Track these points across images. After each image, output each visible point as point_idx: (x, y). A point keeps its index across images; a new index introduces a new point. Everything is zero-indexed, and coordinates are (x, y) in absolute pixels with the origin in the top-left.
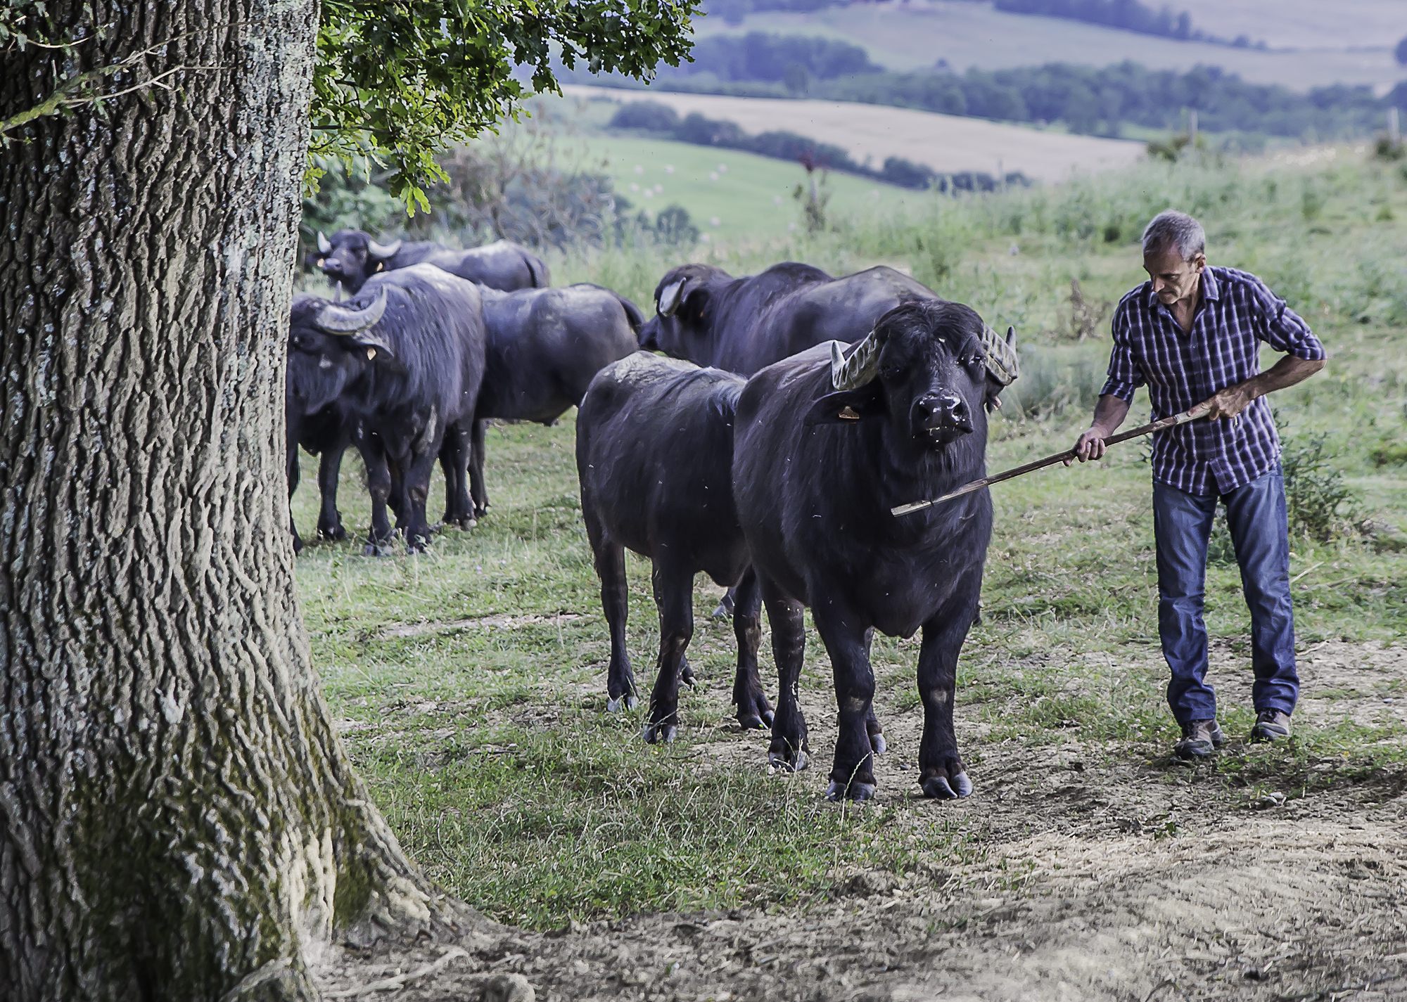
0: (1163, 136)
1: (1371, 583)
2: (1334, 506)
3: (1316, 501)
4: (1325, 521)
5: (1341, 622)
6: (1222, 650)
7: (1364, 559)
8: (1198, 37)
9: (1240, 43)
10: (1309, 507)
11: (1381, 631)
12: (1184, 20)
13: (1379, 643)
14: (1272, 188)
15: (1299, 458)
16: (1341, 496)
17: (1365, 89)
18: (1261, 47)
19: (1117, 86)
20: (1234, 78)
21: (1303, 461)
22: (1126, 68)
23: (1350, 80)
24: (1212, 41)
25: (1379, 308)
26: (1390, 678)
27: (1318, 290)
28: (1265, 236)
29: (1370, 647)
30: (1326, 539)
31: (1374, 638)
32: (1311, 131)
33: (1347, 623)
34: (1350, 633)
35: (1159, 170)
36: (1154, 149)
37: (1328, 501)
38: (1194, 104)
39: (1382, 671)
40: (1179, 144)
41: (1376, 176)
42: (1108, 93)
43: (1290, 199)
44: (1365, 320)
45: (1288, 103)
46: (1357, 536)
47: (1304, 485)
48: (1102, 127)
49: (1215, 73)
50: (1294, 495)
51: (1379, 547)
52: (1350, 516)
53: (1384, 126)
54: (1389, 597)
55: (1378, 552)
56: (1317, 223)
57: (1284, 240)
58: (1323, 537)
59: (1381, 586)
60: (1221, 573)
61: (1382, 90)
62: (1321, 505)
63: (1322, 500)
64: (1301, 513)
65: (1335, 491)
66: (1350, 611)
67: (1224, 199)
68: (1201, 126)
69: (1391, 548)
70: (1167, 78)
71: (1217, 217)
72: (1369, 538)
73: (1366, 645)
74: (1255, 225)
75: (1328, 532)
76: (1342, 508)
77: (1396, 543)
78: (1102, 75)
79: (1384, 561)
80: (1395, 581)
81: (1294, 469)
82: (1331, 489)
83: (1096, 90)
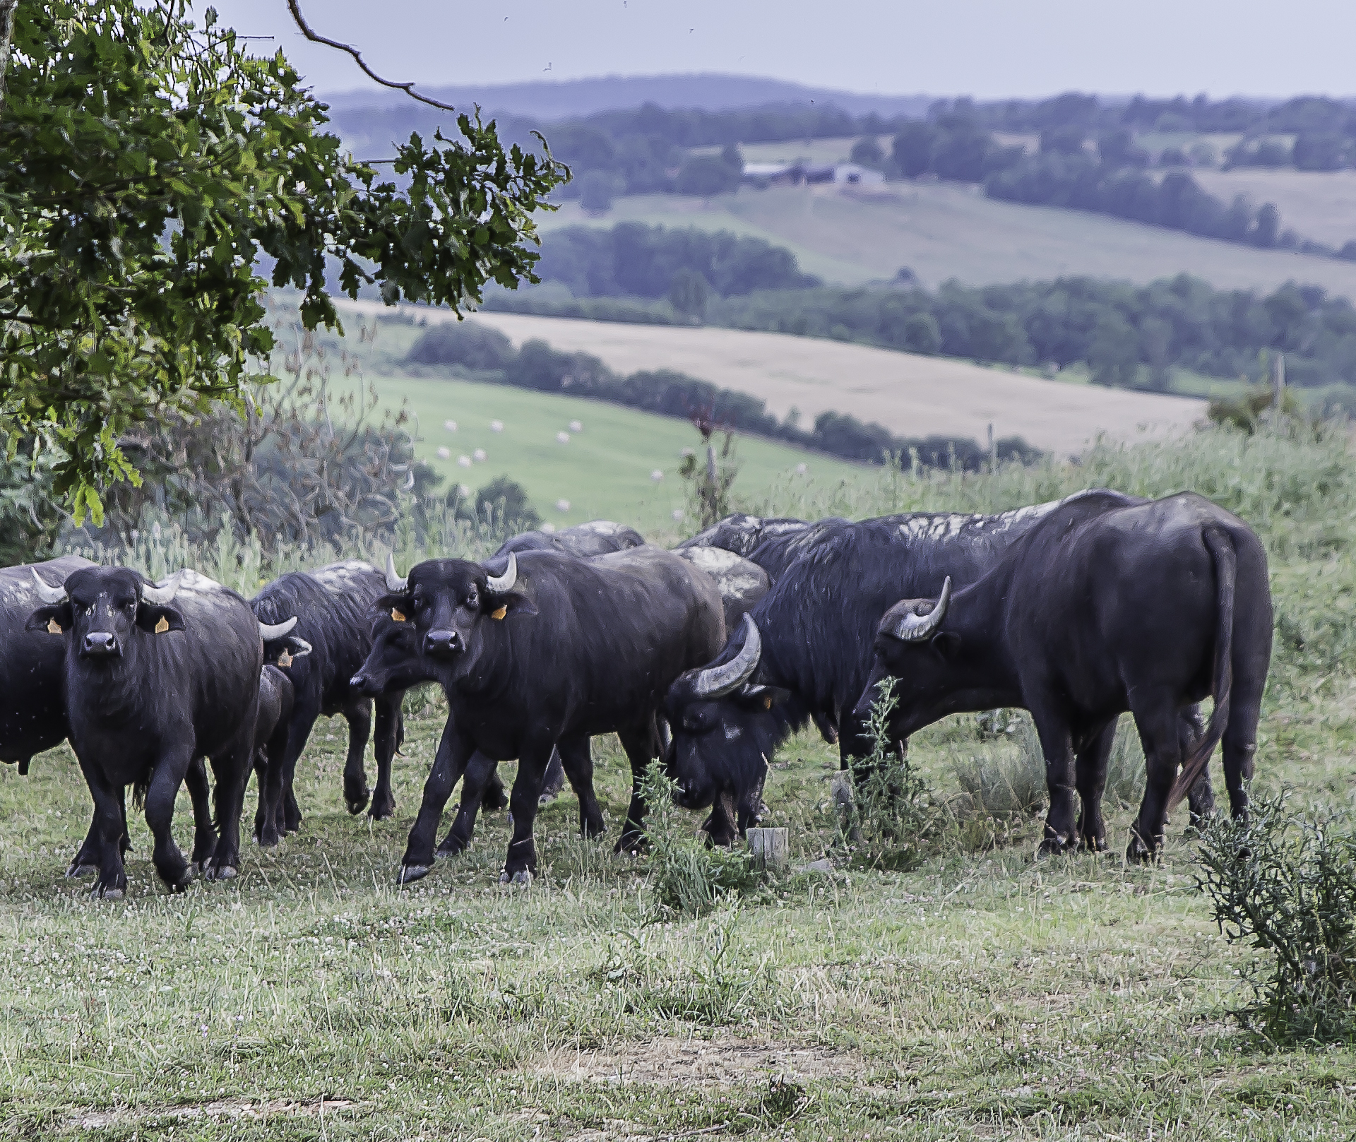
0: (1234, 391)
8: (1288, 243)
9: (1350, 253)
12: (1268, 216)
19: (1165, 313)
20: (1341, 304)
22: (1182, 287)
24: (1309, 249)
35: (1228, 443)
38: (1280, 342)
40: (1258, 404)
42: (1152, 324)
48: (1143, 374)
49: (1312, 296)
60: (1313, 1059)
67: (1323, 488)
68: (1290, 376)
70: (1241, 301)
71: (1312, 515)
78: (1143, 296)
83: (1134, 319)
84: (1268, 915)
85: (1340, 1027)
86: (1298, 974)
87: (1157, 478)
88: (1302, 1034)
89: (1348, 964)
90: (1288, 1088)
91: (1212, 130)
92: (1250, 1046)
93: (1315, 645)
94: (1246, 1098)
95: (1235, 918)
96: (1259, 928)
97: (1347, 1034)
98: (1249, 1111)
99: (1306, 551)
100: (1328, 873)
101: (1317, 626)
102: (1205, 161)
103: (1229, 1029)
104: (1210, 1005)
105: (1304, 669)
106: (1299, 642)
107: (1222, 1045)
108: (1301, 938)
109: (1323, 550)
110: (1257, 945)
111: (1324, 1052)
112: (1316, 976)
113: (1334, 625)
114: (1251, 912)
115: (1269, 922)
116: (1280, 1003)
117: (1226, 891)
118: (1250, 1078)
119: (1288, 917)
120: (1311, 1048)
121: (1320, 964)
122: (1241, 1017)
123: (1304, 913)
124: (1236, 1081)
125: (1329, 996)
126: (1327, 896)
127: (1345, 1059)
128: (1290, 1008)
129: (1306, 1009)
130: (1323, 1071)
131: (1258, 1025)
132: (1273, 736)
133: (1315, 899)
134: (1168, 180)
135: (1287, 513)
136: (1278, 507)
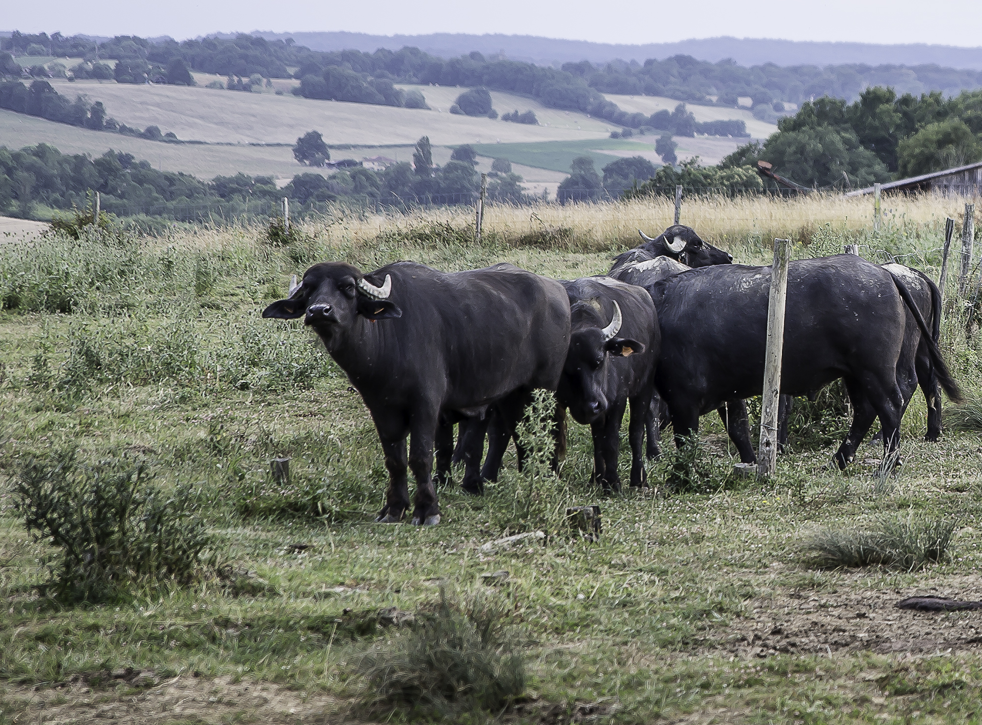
0: (69, 216)
1: (226, 623)
2: (197, 553)
3: (180, 547)
4: (188, 566)
5: (194, 659)
6: (79, 684)
7: (222, 602)
8: (111, 126)
9: (151, 134)
10: (174, 552)
11: (231, 667)
12: (98, 110)
13: (228, 678)
14: (169, 265)
15: (165, 508)
16: (204, 543)
17: (267, 181)
18: (171, 138)
19: (30, 168)
20: (144, 165)
21: (169, 511)
22: (41, 152)
23: (253, 173)
24: (124, 130)
25: (259, 375)
26: (237, 710)
27: (203, 357)
28: (157, 308)
29: (221, 682)
30: (187, 583)
31: (225, 673)
32: (213, 216)
33: (201, 660)
34: (202, 668)
35: (62, 245)
36: (57, 224)
37: (190, 548)
38: (103, 188)
39: (230, 704)
40: (82, 222)
41: (267, 258)
42: (21, 174)
43: (186, 276)
44: (244, 387)
45: (193, 190)
46: (216, 580)
47: (169, 533)
48: (15, 206)
49: (126, 160)
50: (160, 542)
51: (237, 592)
52: (211, 562)
53: (278, 214)
54: (241, 637)
55: (236, 595)
56: (206, 299)
57: (174, 313)
58: (186, 582)
59: (236, 626)
60: (85, 614)
61: (281, 183)
62: (184, 552)
63: (185, 546)
64: (166, 559)
65: (199, 538)
66: (204, 650)
67: (122, 273)
68: (105, 207)
69: (248, 592)
70: (80, 161)
71: (114, 290)
72: (228, 583)
73: (216, 681)
74: (150, 298)
75: (190, 577)
76: (205, 555)
77: (253, 587)
78: (16, 157)
79: (240, 603)
80: (248, 622)
81: (160, 518)
82: (196, 536)
83: (9, 171)
84: (60, 525)
85: (104, 595)
86: (78, 561)
87: (14, 264)
88: (79, 599)
89: (111, 555)
90: (68, 632)
91: (63, 55)
92: (45, 607)
93: (108, 366)
94: (40, 638)
95: (39, 527)
96: (55, 532)
97: (108, 599)
98: (42, 647)
99: (108, 310)
100: (99, 497)
101: (110, 355)
102: (59, 75)
103: (34, 597)
104: (21, 582)
105: (101, 381)
106: (99, 364)
107: (27, 607)
108: (81, 539)
109: (118, 310)
110: (53, 544)
111: (92, 610)
112: (90, 563)
113: (121, 354)
114: (51, 522)
115: (60, 529)
116: (66, 581)
117: (34, 509)
118: (44, 626)
119: (74, 527)
120: (85, 608)
121: (93, 554)
122: (41, 589)
123: (83, 524)
124: (34, 628)
125: (98, 575)
126: (99, 512)
127: (105, 614)
128: (72, 584)
129: (83, 583)
130: (91, 621)
131: (52, 595)
132: (78, 422)
133: (91, 515)
134: (34, 85)
135: (98, 288)
136: (92, 284)
